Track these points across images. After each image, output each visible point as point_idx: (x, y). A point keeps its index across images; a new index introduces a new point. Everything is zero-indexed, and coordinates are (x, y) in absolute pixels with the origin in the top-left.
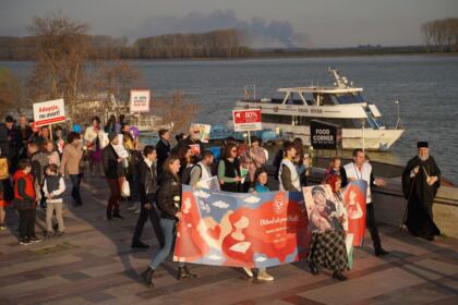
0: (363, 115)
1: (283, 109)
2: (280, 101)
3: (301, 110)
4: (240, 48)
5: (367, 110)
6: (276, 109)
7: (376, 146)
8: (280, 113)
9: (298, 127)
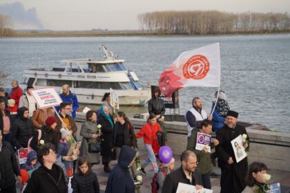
0: (127, 80)
1: (65, 76)
2: (62, 70)
3: (79, 76)
4: (5, 29)
5: (129, 76)
6: (60, 76)
7: (138, 103)
8: (63, 78)
9: (78, 89)
